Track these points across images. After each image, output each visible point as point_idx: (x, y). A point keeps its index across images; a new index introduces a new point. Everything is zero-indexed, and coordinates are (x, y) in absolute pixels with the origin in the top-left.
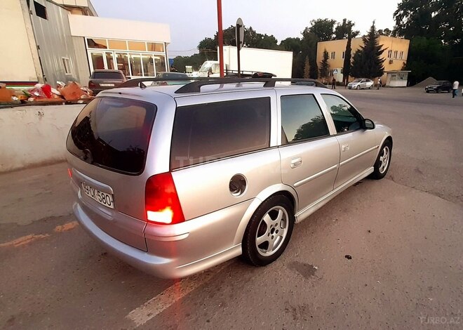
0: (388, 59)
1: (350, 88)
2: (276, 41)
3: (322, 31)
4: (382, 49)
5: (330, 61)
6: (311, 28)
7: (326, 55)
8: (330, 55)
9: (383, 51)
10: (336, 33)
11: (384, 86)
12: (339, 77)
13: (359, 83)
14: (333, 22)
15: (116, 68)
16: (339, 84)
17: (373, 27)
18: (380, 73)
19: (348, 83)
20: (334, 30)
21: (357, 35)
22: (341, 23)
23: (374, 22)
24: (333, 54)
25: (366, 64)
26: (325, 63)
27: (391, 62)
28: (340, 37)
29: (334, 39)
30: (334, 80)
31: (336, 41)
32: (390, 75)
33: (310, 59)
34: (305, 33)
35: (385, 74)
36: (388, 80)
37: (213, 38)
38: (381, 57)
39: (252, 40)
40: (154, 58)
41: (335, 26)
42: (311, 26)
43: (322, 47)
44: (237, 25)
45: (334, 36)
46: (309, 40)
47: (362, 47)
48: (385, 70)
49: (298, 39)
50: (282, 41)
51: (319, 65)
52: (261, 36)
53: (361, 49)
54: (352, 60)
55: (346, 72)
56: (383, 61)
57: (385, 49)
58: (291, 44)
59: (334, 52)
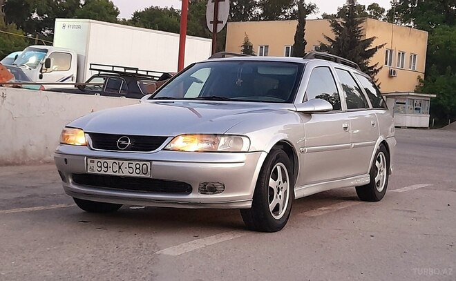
0: (386, 69)
4: (373, 46)
7: (248, 50)
8: (257, 51)
9: (376, 49)
10: (262, 5)
24: (264, 50)
27: (392, 74)
29: (257, 19)
38: (371, 62)
45: (259, 11)
47: (330, 40)
53: (328, 44)
56: (377, 71)
57: (380, 47)
58: (157, 19)
59: (267, 47)
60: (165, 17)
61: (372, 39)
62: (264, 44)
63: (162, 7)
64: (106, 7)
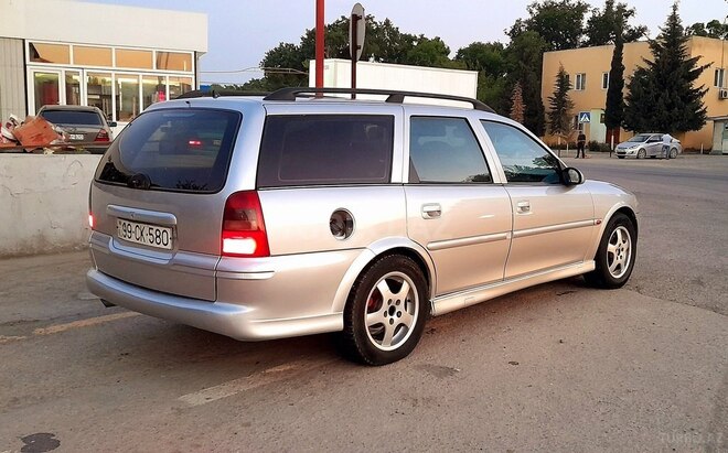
0: (715, 90)
1: (622, 156)
2: (447, 52)
3: (556, 27)
4: (699, 65)
5: (571, 94)
6: (527, 22)
7: (563, 81)
8: (573, 80)
9: (701, 70)
10: (588, 32)
11: (708, 152)
12: (597, 131)
13: (643, 145)
14: (582, 9)
15: (84, 103)
16: (594, 147)
17: (674, 19)
18: (697, 121)
19: (617, 142)
20: (585, 25)
21: (639, 35)
22: (602, 9)
23: (675, 8)
24: (582, 77)
25: (660, 100)
26: (561, 99)
27: (722, 96)
28: (597, 39)
29: (585, 45)
30: (582, 137)
31: (590, 49)
32: (721, 126)
33: (525, 89)
34: (515, 33)
35: (710, 123)
36: (718, 136)
37: (298, 43)
38: (696, 84)
39: (390, 50)
40: (167, 83)
41: (587, 16)
42: (530, 17)
43: (556, 62)
44: (353, 15)
45: (585, 38)
46: (523, 48)
47: (650, 63)
48: (708, 115)
49: (498, 46)
50: (460, 51)
51: (548, 105)
52: (410, 39)
53: (646, 66)
54: (625, 91)
55: (613, 119)
56: (702, 94)
57: (706, 67)
58: (480, 55)
59: (584, 75)
60: (487, 52)
61: (697, 59)
62: (581, 72)
63: (484, 42)
64: (436, 47)
